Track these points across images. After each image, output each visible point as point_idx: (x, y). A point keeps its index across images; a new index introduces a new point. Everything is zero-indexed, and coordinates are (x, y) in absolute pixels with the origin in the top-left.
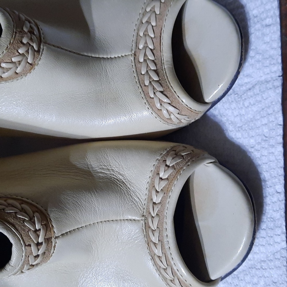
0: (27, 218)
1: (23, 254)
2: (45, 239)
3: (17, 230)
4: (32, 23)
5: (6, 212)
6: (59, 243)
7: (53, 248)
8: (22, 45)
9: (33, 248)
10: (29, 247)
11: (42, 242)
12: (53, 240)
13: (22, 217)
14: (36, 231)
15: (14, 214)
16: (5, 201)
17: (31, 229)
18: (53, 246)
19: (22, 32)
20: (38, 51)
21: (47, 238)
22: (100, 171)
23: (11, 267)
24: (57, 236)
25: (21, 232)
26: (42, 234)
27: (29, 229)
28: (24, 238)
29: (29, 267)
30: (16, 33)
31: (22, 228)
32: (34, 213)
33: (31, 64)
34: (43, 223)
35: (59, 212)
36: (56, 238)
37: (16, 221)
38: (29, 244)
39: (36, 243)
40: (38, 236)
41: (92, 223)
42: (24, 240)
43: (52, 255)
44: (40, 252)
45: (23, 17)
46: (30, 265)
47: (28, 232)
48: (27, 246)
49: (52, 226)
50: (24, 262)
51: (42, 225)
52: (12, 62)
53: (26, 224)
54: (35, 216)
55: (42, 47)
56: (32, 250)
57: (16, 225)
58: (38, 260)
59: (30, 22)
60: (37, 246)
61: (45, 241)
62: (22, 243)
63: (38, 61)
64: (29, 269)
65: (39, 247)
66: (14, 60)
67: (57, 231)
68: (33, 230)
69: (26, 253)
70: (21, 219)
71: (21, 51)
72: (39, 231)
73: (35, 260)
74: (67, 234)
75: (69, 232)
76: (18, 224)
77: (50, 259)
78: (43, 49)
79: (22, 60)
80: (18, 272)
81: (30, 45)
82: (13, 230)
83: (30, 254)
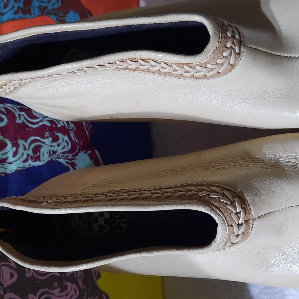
0: (229, 202)
1: (227, 233)
2: (244, 220)
3: (221, 212)
4: (234, 28)
5: (211, 197)
6: (255, 225)
7: (250, 229)
8: (226, 49)
9: (235, 228)
10: (232, 227)
11: (242, 223)
12: (251, 221)
13: (224, 201)
14: (237, 213)
15: (218, 199)
16: (208, 188)
17: (233, 212)
18: (251, 227)
19: (226, 37)
20: (239, 54)
21: (246, 220)
22: (288, 161)
23: (216, 243)
24: (254, 218)
25: (225, 214)
26: (242, 216)
27: (231, 211)
28: (227, 219)
29: (231, 244)
30: (221, 38)
31: (225, 211)
32: (234, 197)
33: (232, 65)
34: (242, 207)
35: (255, 197)
36: (254, 220)
37: (220, 204)
38: (231, 225)
39: (237, 223)
40: (239, 218)
41: (284, 208)
42: (228, 220)
43: (249, 235)
44: (240, 232)
45: (226, 23)
46: (232, 243)
47: (230, 214)
48: (230, 226)
49: (250, 209)
50: (227, 240)
51: (242, 208)
52: (217, 64)
53: (228, 207)
54: (235, 200)
55: (242, 49)
56: (234, 230)
57: (220, 208)
58: (238, 239)
59: (232, 27)
60: (238, 227)
61: (245, 222)
62: (226, 223)
63: (238, 62)
64: (230, 247)
65: (240, 228)
66: (218, 62)
67: (254, 214)
68: (235, 212)
69: (229, 232)
70: (225, 203)
71: (225, 54)
72: (240, 214)
73: (236, 239)
74: (262, 217)
75: (264, 215)
76: (222, 207)
77: (247, 238)
78: (243, 52)
79: (225, 62)
80: (221, 248)
81: (232, 48)
82: (218, 212)
83: (232, 234)
